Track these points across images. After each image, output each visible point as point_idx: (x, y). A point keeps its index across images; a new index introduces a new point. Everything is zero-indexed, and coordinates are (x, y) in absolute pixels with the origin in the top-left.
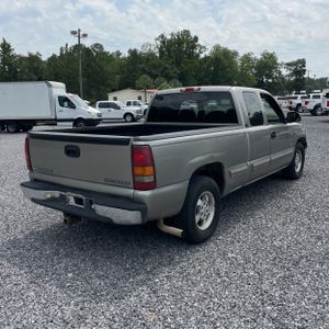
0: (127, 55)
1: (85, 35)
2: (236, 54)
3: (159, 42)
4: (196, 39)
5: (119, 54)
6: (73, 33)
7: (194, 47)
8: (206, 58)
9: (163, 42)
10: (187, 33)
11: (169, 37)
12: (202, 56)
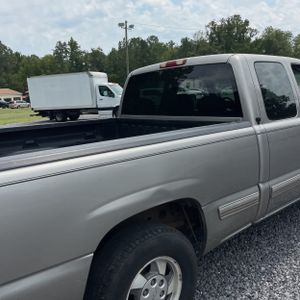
0: (179, 44)
1: (131, 26)
2: (289, 35)
3: (209, 29)
4: (247, 23)
5: (172, 44)
6: (121, 25)
7: (245, 31)
8: (257, 41)
9: (213, 29)
10: (237, 17)
11: (219, 24)
12: (253, 39)
